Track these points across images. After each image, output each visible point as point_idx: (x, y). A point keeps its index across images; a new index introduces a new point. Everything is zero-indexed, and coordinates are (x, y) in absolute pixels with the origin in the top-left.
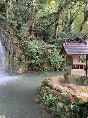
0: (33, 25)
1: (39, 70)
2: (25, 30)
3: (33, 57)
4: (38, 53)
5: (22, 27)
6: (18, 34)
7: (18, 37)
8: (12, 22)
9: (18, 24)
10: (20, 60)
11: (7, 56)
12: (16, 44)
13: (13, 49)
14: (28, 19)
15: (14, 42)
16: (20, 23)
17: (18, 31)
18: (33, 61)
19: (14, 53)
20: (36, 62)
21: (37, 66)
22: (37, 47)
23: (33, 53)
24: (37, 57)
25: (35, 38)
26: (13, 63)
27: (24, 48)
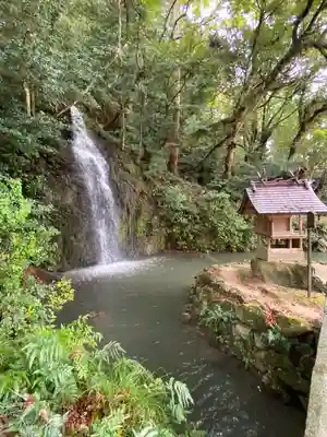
0: (177, 151)
1: (190, 248)
2: (159, 163)
3: (176, 219)
4: (186, 212)
5: (153, 159)
6: (146, 173)
7: (145, 179)
8: (134, 149)
9: (146, 152)
10: (150, 226)
11: (124, 218)
12: (142, 194)
13: (135, 204)
14: (166, 140)
15: (137, 190)
17: (144, 166)
18: (176, 230)
19: (138, 213)
20: (182, 232)
21: (184, 239)
22: (184, 197)
23: (177, 211)
24: (185, 221)
25: (181, 180)
27: (157, 201)
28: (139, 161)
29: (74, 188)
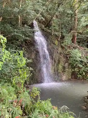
0: (76, 34)
1: (83, 79)
2: (68, 40)
3: (76, 65)
4: (81, 62)
5: (66, 38)
6: (62, 44)
7: (62, 47)
9: (62, 35)
10: (64, 68)
11: (53, 64)
12: (61, 53)
13: (58, 58)
14: (71, 30)
15: (59, 52)
16: (64, 34)
17: (62, 41)
18: (76, 69)
20: (80, 71)
21: (80, 74)
22: (80, 55)
23: (77, 61)
24: (81, 66)
25: (79, 46)
26: (57, 71)
28: (59, 39)
29: (35, 52)
